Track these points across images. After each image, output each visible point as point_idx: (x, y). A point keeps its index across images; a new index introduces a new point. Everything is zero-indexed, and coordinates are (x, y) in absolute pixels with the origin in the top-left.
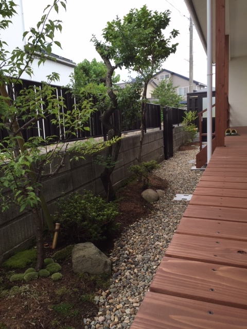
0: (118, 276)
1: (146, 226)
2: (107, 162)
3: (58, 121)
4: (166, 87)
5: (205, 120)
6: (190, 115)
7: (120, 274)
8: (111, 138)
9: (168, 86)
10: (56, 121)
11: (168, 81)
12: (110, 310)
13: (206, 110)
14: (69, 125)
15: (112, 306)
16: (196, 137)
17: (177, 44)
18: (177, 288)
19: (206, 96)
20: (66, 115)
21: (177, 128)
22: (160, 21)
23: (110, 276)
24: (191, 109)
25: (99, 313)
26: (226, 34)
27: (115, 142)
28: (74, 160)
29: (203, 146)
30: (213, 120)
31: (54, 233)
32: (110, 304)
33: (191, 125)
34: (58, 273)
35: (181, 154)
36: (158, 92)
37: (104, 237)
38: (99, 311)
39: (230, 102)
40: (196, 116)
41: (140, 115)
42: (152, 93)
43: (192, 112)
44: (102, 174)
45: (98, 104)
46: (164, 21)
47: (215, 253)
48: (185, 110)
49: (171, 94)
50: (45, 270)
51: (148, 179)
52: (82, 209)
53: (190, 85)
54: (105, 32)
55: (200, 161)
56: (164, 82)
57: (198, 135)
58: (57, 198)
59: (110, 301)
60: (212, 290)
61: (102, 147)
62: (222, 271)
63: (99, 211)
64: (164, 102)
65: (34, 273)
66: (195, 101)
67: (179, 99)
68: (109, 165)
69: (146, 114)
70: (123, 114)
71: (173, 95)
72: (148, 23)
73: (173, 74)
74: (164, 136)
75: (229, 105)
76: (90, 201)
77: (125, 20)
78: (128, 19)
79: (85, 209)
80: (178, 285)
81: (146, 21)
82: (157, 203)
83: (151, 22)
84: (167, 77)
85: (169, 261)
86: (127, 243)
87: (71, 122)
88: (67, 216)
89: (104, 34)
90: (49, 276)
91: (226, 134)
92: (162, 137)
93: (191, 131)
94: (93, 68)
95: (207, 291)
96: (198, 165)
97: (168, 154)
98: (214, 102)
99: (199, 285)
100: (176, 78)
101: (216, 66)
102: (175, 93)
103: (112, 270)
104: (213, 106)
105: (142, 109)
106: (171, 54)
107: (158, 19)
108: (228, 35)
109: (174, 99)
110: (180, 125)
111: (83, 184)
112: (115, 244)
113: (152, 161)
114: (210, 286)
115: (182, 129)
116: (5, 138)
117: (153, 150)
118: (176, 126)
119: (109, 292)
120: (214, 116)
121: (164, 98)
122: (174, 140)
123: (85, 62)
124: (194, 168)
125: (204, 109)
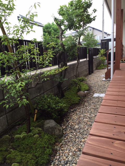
0: (66, 136)
1: (79, 110)
2: (60, 79)
3: (36, 60)
4: (90, 36)
5: (110, 53)
6: (102, 51)
7: (67, 135)
8: (62, 67)
9: (91, 35)
10: (35, 60)
11: (91, 33)
12: (62, 153)
13: (111, 49)
14: (41, 62)
15: (63, 151)
16: (105, 62)
17: (96, 16)
18: (95, 152)
19: (111, 41)
20: (40, 57)
21: (95, 58)
22: (87, 4)
23: (62, 136)
24: (103, 48)
25: (57, 155)
26: (122, 9)
27: (64, 69)
28: (44, 80)
29: (109, 68)
30: (114, 53)
31: (35, 114)
32: (62, 150)
33: (102, 56)
34: (37, 135)
35: (97, 71)
36: (86, 39)
37: (59, 117)
38: (57, 154)
39: (123, 44)
40: (105, 51)
41: (77, 54)
42: (83, 39)
43: (103, 49)
44: (57, 84)
45: (55, 50)
46: (89, 4)
47: (114, 134)
48: (100, 49)
49: (93, 39)
50: (31, 133)
51: (81, 86)
52: (48, 103)
53: (103, 34)
54: (59, 11)
55: (107, 76)
56: (89, 33)
57: (106, 61)
58: (36, 97)
59: (62, 149)
60: (112, 154)
61: (58, 71)
62: (117, 144)
63: (56, 104)
64: (89, 43)
65: (26, 134)
66: (105, 43)
67: (96, 42)
68: (61, 80)
69: (79, 53)
70: (68, 54)
71: (93, 40)
72: (81, 6)
73: (93, 28)
74: (89, 63)
75: (122, 46)
76: (52, 99)
77: (69, 4)
78: (71, 4)
79: (50, 103)
80: (95, 151)
81: (80, 5)
82: (85, 98)
83: (83, 6)
84: (90, 30)
85: (91, 138)
86: (70, 119)
87: (42, 61)
88: (41, 107)
89: (58, 12)
90: (33, 136)
91: (121, 62)
92: (88, 63)
93: (103, 60)
94: (52, 27)
95: (109, 154)
96: (106, 78)
97: (91, 72)
98: (115, 45)
99: (106, 151)
100: (95, 31)
101: (116, 25)
102: (94, 39)
103: (63, 133)
104: (114, 47)
105: (78, 51)
106: (93, 21)
107: (86, 4)
108: (123, 10)
109: (94, 42)
110: (97, 56)
111: (48, 89)
112: (64, 120)
113: (82, 77)
114: (111, 151)
115: (98, 59)
116: (11, 70)
117: (83, 70)
118: (94, 57)
119: (62, 144)
120: (115, 51)
121: (89, 42)
122: (94, 64)
123: (48, 23)
124: (104, 79)
125: (109, 49)
